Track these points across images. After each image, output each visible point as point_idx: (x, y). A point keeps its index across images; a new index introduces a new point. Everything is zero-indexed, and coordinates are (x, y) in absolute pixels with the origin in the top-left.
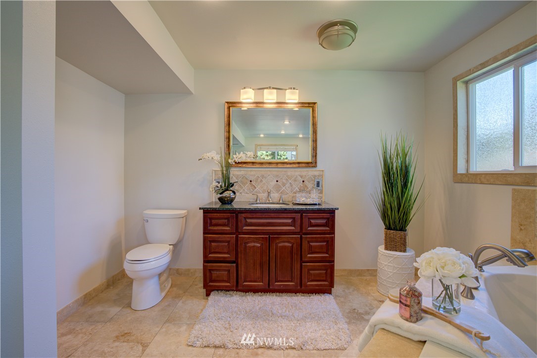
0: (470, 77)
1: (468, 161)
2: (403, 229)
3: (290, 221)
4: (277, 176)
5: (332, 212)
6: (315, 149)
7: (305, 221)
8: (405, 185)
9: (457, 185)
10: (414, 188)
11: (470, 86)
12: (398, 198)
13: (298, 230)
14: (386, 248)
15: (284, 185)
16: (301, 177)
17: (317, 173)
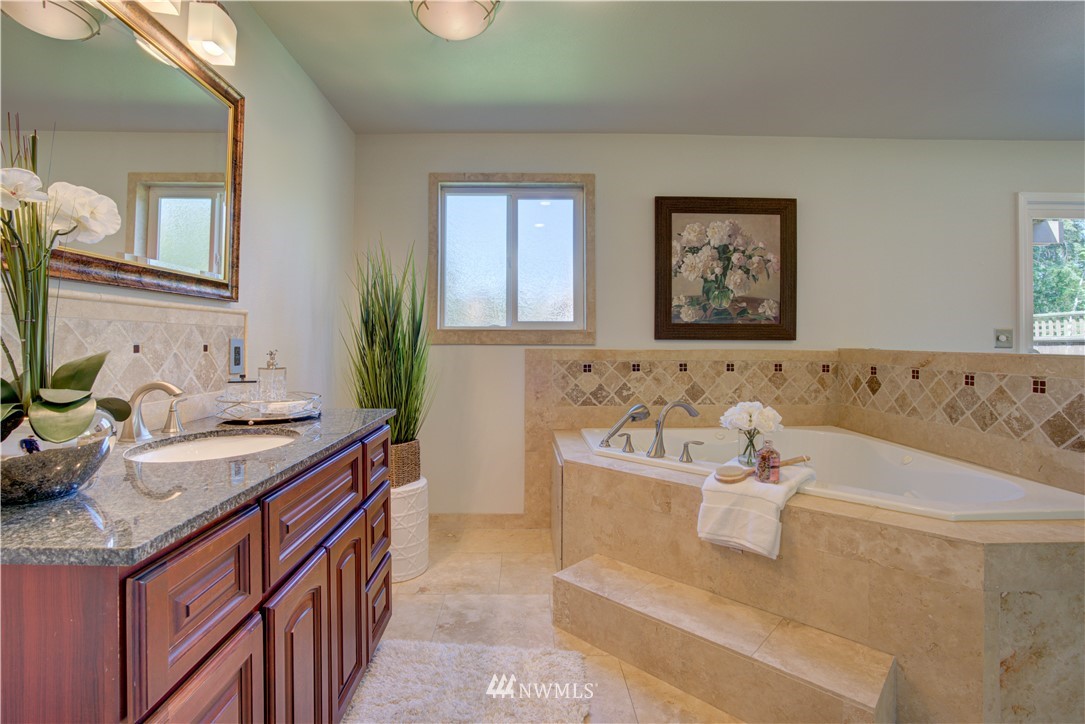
4: (139, 325)
7: (368, 461)
13: (359, 493)
15: (159, 361)
16: (202, 333)
17: (233, 321)
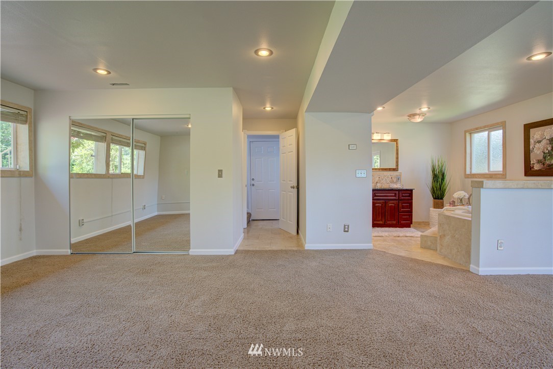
0: (472, 131)
1: (471, 169)
2: (442, 199)
3: (394, 194)
4: (379, 175)
5: (411, 191)
6: (397, 162)
7: (401, 194)
8: (443, 179)
9: (466, 179)
10: (447, 178)
11: (472, 135)
12: (440, 185)
13: (397, 198)
14: (434, 208)
15: (382, 179)
16: (391, 176)
17: (398, 174)
